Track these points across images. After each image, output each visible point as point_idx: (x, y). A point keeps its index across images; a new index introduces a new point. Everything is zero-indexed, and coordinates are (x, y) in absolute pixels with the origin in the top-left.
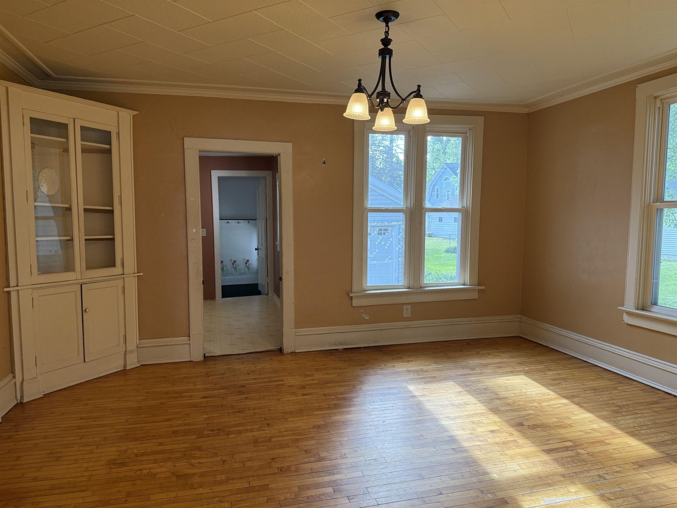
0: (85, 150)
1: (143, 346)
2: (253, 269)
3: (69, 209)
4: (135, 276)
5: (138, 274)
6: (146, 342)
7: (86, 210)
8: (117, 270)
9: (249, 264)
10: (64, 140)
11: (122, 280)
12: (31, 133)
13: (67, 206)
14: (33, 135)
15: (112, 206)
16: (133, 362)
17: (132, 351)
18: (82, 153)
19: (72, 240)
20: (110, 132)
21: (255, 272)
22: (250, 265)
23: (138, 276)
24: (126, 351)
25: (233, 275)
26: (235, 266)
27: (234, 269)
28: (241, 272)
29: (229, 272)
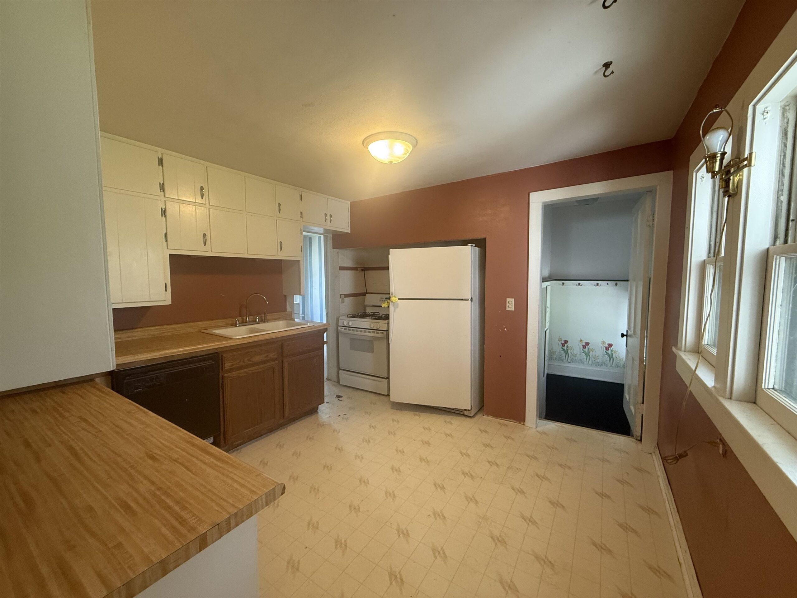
9: (612, 351)
21: (622, 365)
25: (583, 363)
26: (586, 350)
27: (586, 355)
28: (596, 361)
29: (576, 358)
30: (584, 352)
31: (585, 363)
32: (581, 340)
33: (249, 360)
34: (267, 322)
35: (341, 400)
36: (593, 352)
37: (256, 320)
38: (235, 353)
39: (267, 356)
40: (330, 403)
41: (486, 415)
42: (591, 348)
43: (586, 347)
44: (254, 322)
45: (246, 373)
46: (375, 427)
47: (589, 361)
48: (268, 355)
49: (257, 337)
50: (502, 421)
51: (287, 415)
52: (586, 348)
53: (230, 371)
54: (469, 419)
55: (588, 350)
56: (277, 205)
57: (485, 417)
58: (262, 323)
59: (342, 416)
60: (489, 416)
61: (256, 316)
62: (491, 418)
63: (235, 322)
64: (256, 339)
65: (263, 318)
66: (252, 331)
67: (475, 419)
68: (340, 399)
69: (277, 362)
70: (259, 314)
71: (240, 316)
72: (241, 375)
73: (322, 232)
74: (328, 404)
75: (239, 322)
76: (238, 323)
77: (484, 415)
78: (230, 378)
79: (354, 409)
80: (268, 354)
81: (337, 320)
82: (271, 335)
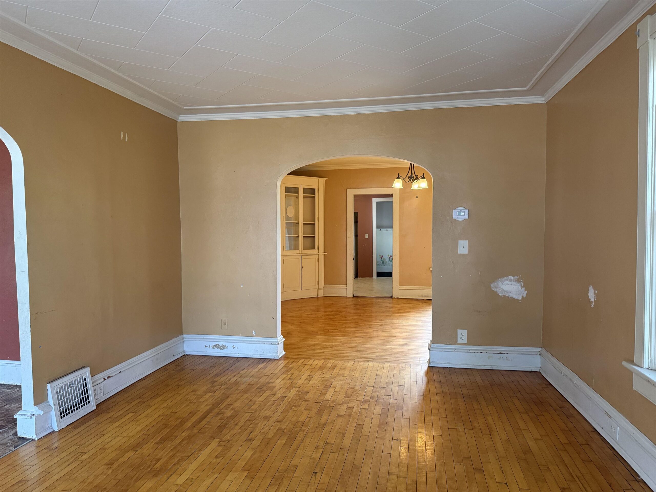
0: (305, 197)
1: (325, 287)
3: (298, 223)
4: (323, 254)
5: (325, 253)
6: (327, 286)
7: (304, 224)
8: (316, 251)
10: (297, 194)
11: (318, 255)
12: (286, 193)
13: (297, 222)
14: (286, 194)
15: (315, 222)
16: (321, 294)
17: (321, 289)
18: (304, 198)
19: (298, 237)
20: (315, 189)
23: (325, 254)
24: (318, 289)
29: (387, 263)
30: (390, 260)
32: (388, 255)
43: (391, 257)
60: (359, 278)
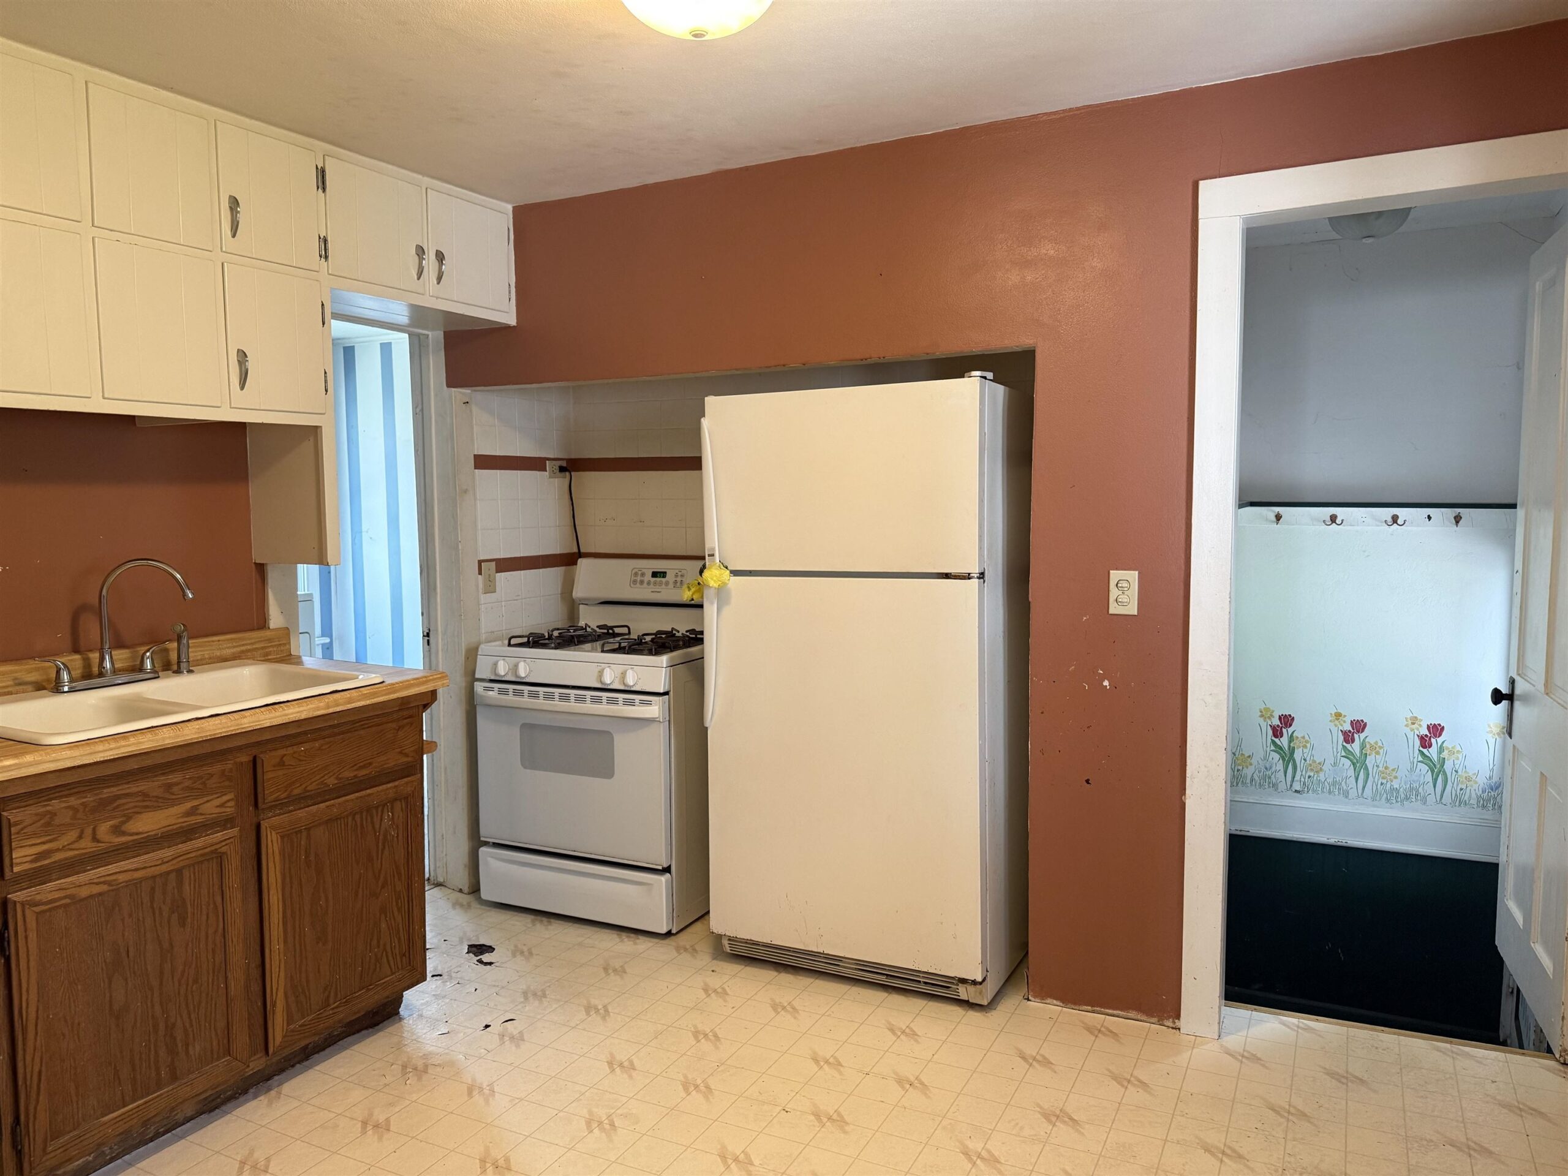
2: (1468, 779)
9: (1441, 749)
21: (1479, 798)
22: (1445, 754)
25: (1346, 795)
26: (1355, 747)
27: (1354, 764)
28: (1388, 785)
29: (1322, 777)
30: (1349, 755)
31: (1353, 793)
32: (1338, 715)
33: (117, 830)
34: (190, 671)
35: (490, 964)
36: (1378, 753)
37: (142, 662)
38: (56, 805)
39: (193, 812)
40: (445, 977)
41: (1035, 997)
42: (1371, 740)
43: (1356, 736)
44: (135, 672)
45: (104, 883)
46: (629, 1068)
47: (1364, 788)
48: (196, 808)
49: (149, 736)
50: (1096, 1019)
51: (279, 1039)
52: (1353, 741)
53: (38, 876)
54: (974, 1016)
55: (1363, 746)
56: (225, 205)
57: (1035, 1004)
58: (168, 677)
59: (496, 1027)
60: (1049, 1001)
61: (142, 649)
62: (1053, 1008)
63: (53, 675)
64: (147, 743)
65: (174, 656)
66: (129, 710)
67: (997, 1016)
68: (486, 958)
69: (235, 831)
70: (154, 639)
71: (76, 651)
72: (84, 892)
73: (404, 319)
74: (438, 982)
75: (69, 673)
76: (65, 677)
77: (1028, 1000)
78: (37, 909)
79: (544, 996)
80: (195, 803)
81: (467, 658)
82: (204, 724)
